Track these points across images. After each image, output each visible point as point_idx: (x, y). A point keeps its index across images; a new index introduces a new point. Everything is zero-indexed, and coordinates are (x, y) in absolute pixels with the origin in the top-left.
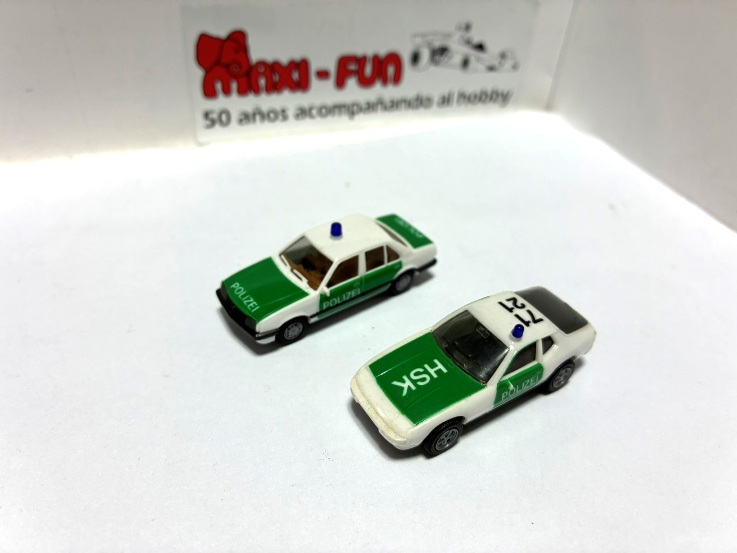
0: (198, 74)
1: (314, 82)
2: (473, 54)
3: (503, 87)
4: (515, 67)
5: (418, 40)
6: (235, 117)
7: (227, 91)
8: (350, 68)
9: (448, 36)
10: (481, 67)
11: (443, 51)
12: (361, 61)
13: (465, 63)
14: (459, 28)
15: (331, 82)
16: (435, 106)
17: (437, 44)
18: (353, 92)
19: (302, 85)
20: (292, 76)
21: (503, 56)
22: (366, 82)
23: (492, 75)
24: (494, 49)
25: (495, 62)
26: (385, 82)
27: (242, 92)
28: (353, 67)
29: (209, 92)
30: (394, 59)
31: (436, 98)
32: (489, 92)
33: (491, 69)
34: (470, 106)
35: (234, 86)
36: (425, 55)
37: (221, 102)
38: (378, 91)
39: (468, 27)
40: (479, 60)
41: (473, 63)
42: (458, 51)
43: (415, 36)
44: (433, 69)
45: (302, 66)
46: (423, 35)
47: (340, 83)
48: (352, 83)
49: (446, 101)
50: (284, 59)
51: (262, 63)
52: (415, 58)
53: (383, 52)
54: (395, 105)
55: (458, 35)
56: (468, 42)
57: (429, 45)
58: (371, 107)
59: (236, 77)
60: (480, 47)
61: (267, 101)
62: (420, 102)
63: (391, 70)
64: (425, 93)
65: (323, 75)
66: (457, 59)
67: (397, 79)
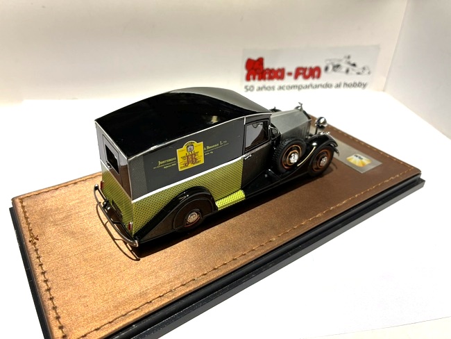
0: (245, 72)
1: (286, 77)
2: (351, 68)
3: (363, 81)
4: (369, 73)
5: (328, 62)
6: (256, 88)
7: (254, 79)
8: (300, 72)
9: (340, 60)
10: (354, 73)
11: (338, 66)
12: (305, 69)
13: (347, 71)
14: (345, 57)
15: (292, 77)
16: (333, 88)
17: (336, 63)
18: (301, 81)
19: (282, 77)
20: (278, 74)
21: (364, 69)
22: (306, 77)
23: (359, 76)
24: (360, 66)
25: (361, 71)
26: (314, 77)
27: (260, 79)
28: (301, 71)
29: (248, 79)
30: (318, 69)
31: (334, 85)
32: (358, 82)
33: (359, 73)
34: (348, 88)
35: (257, 77)
36: (331, 68)
37: (252, 83)
38: (310, 81)
39: (349, 57)
40: (353, 70)
41: (350, 71)
42: (344, 66)
43: (327, 60)
44: (334, 73)
45: (282, 71)
46: (330, 60)
47: (296, 77)
48: (300, 77)
49: (338, 86)
50: (276, 68)
51: (268, 69)
52: (327, 69)
53: (313, 66)
54: (317, 86)
55: (344, 60)
56: (349, 63)
57: (332, 63)
58: (307, 87)
59: (258, 74)
60: (354, 65)
61: (267, 83)
62: (328, 86)
63: (316, 73)
64: (330, 82)
65: (290, 74)
66: (344, 69)
67: (319, 76)
